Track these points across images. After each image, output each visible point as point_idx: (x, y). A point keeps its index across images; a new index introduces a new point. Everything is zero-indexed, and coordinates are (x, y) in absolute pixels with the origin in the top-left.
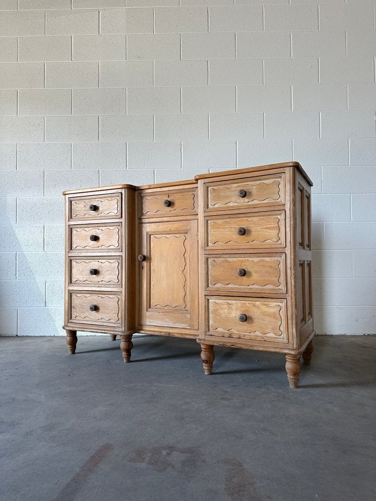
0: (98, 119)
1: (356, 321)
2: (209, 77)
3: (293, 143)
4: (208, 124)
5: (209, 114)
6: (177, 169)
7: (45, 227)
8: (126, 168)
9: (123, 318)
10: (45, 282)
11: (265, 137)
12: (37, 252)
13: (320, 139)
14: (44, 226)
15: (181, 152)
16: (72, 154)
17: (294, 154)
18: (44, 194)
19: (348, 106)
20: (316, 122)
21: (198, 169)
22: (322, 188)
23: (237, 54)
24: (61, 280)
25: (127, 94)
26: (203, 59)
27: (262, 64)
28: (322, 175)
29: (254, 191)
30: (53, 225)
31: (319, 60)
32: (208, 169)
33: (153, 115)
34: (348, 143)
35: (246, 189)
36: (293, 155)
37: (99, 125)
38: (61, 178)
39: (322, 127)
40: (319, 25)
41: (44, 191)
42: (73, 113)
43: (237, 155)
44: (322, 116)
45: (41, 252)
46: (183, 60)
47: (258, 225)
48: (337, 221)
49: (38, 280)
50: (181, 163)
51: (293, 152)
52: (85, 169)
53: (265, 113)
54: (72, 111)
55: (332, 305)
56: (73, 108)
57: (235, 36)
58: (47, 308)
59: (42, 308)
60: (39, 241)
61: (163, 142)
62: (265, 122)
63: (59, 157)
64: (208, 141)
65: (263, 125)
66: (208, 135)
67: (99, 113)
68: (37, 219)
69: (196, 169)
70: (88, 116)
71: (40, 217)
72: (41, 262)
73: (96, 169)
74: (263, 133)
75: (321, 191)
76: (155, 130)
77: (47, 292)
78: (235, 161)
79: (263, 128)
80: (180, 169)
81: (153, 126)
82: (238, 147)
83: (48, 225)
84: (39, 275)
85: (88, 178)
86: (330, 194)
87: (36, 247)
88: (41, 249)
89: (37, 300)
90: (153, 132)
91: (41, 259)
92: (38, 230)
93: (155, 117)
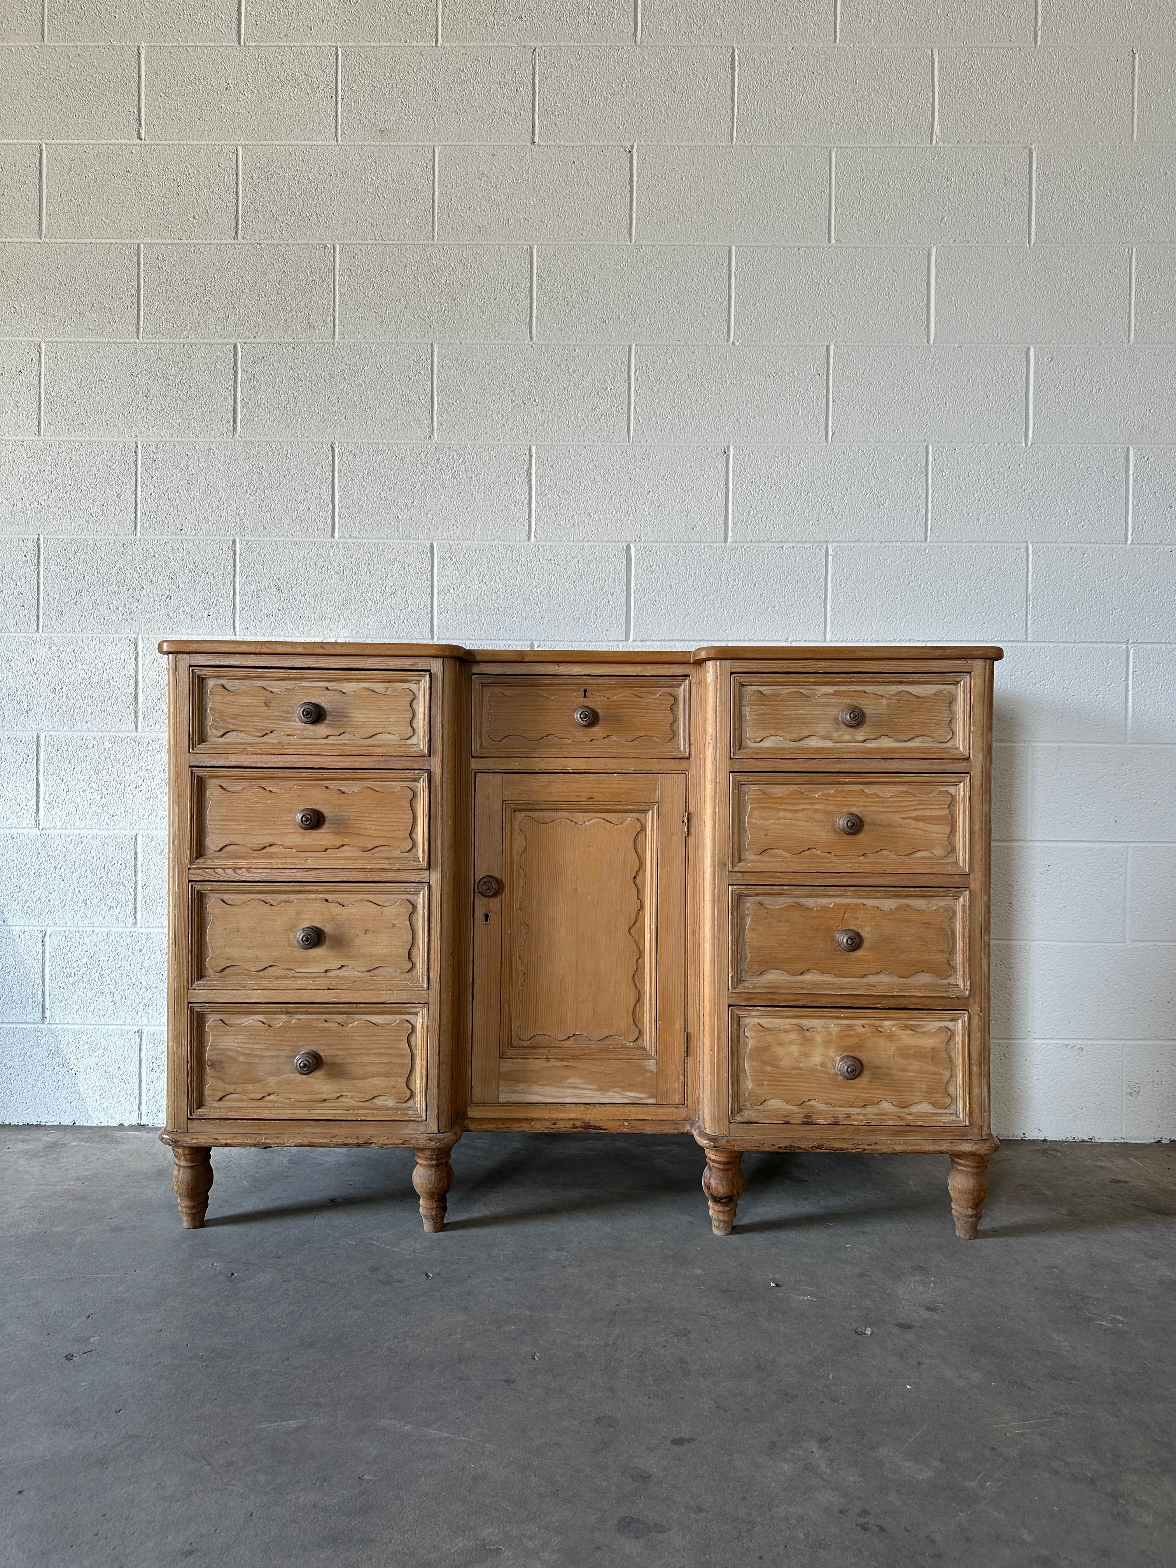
0: (232, 355)
1: (1131, 1093)
2: (634, 209)
3: (931, 459)
4: (629, 384)
5: (634, 347)
6: (513, 543)
7: (42, 742)
8: (333, 536)
10: (40, 935)
11: (830, 434)
12: (14, 831)
13: (1026, 445)
14: (38, 736)
15: (530, 481)
16: (139, 483)
17: (933, 496)
18: (38, 625)
19: (1133, 328)
20: (1016, 384)
21: (590, 544)
22: (1029, 622)
23: (738, 125)
24: (97, 930)
25: (337, 266)
26: (615, 144)
27: (827, 168)
28: (1030, 574)
30: (70, 734)
31: (1034, 155)
32: (625, 545)
33: (432, 345)
34: (1127, 461)
36: (930, 499)
37: (236, 377)
38: (98, 569)
39: (1034, 401)
40: (1039, 24)
41: (38, 612)
42: (141, 330)
43: (730, 498)
44: (1036, 362)
45: (26, 831)
46: (543, 144)
49: (17, 928)
50: (530, 522)
51: (930, 491)
52: (185, 537)
53: (832, 347)
54: (138, 323)
55: (1048, 1036)
56: (142, 313)
57: (733, 60)
58: (50, 1026)
59: (30, 1026)
60: (20, 790)
61: (466, 445)
62: (834, 380)
63: (91, 490)
64: (628, 444)
65: (825, 391)
66: (626, 422)
67: (236, 334)
68: (15, 712)
69: (580, 544)
70: (196, 344)
71: (25, 706)
72: (28, 866)
73: (225, 538)
74: (823, 420)
75: (1026, 632)
76: (438, 400)
77: (47, 970)
78: (723, 517)
79: (825, 399)
80: (526, 543)
81: (429, 384)
82: (733, 467)
83: (52, 733)
84: (20, 912)
85: (196, 567)
86: (1056, 645)
87: (9, 814)
88: (28, 820)
89: (14, 999)
90: (429, 409)
91: (28, 854)
92: (15, 750)
93: (439, 353)
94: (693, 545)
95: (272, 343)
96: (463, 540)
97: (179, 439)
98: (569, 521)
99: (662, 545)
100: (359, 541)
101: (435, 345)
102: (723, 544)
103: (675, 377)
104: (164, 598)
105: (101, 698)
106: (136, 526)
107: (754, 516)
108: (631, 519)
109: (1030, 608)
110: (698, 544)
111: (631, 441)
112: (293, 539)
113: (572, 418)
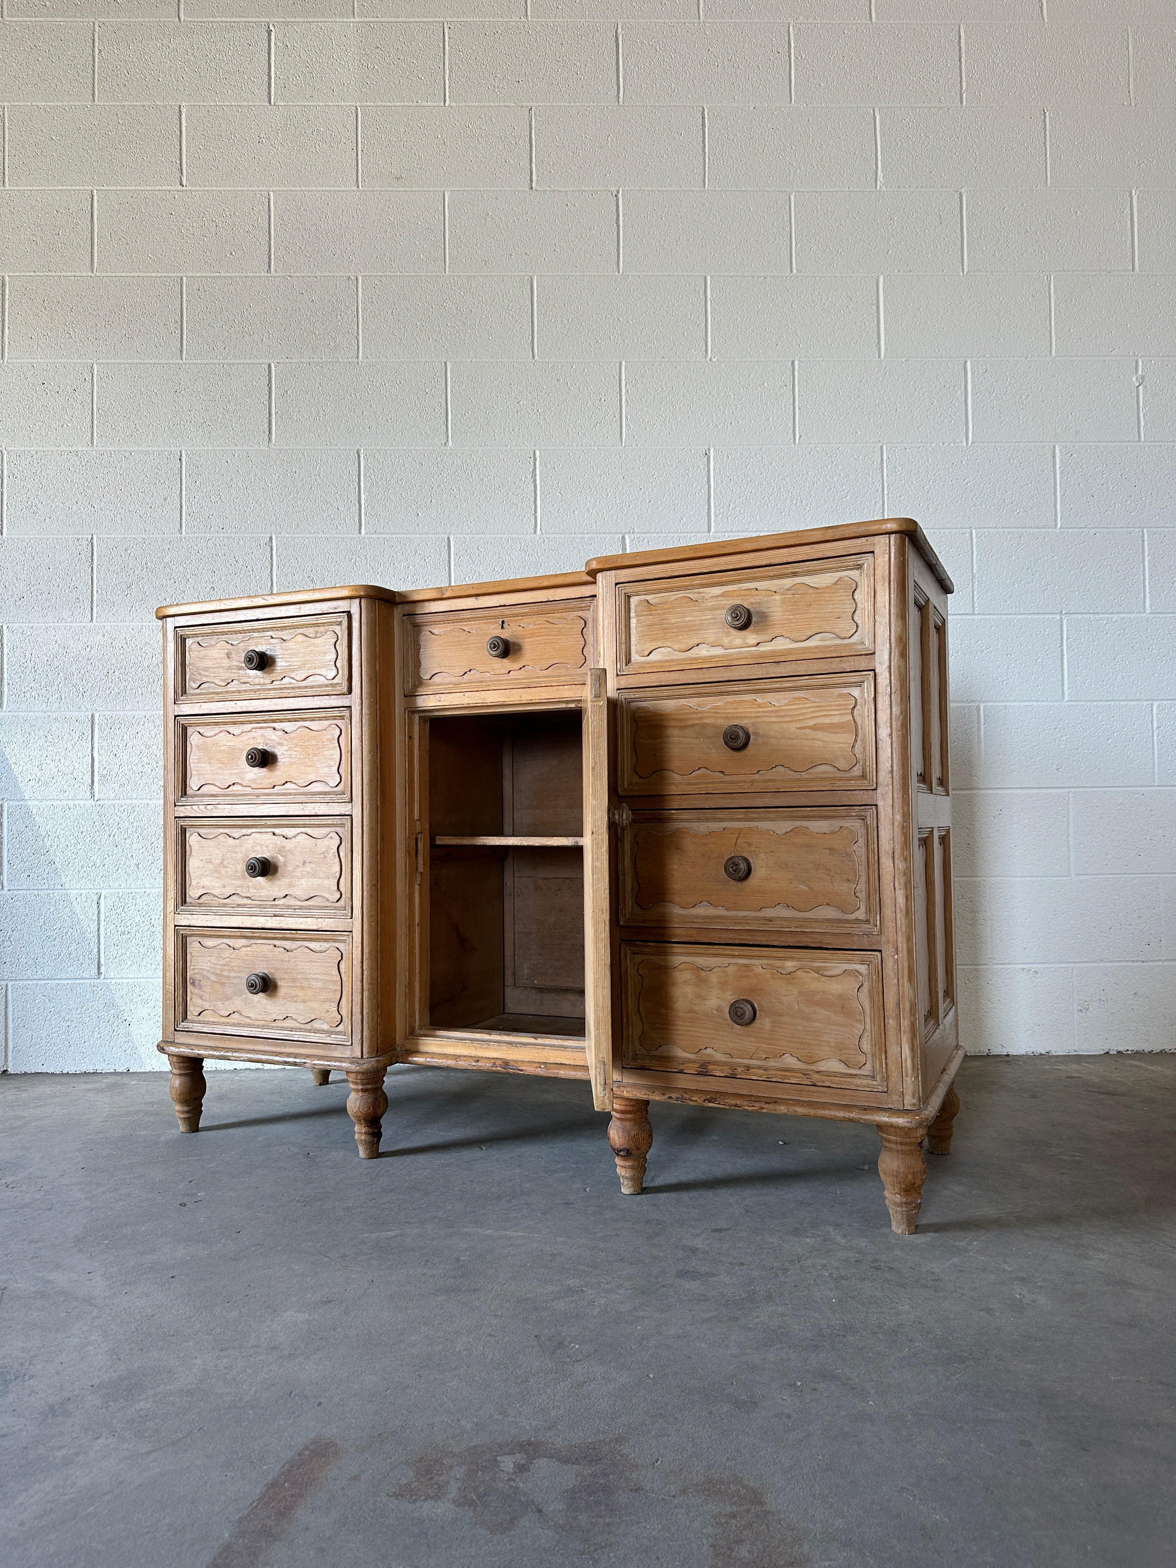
0: (267, 373)
1: (1081, 1011)
2: (621, 245)
3: (885, 458)
4: (621, 395)
5: (624, 363)
6: (521, 536)
7: (96, 721)
8: (360, 533)
9: (357, 1017)
10: (96, 897)
11: (797, 437)
12: (71, 803)
13: (967, 444)
14: (93, 716)
15: (535, 481)
16: (184, 487)
17: (889, 489)
18: (92, 615)
19: (1054, 344)
20: (956, 392)
21: (590, 535)
22: (975, 598)
23: (709, 173)
24: (148, 891)
25: (360, 295)
26: (603, 189)
27: (787, 208)
28: (975, 556)
29: (776, 608)
30: (122, 713)
31: (964, 198)
32: (620, 536)
33: (445, 363)
34: (1054, 457)
35: (751, 604)
36: (886, 492)
37: (270, 393)
38: (147, 564)
39: (972, 406)
40: (964, 88)
41: (92, 604)
42: (185, 352)
43: (712, 494)
44: (973, 373)
45: (82, 802)
46: (539, 189)
47: (789, 719)
48: (1020, 701)
49: (74, 892)
50: (536, 518)
51: (886, 485)
52: (226, 535)
53: (796, 362)
54: (182, 346)
55: (1007, 961)
56: (185, 337)
57: (703, 118)
58: (105, 981)
59: (87, 981)
60: (77, 766)
61: (478, 451)
62: (799, 390)
63: (140, 494)
64: (621, 447)
65: (792, 400)
66: (618, 428)
67: (270, 355)
68: (71, 694)
69: (581, 536)
70: (234, 364)
71: (81, 689)
72: (84, 834)
73: (263, 535)
74: (791, 425)
75: (973, 606)
76: (452, 411)
77: (102, 930)
78: (706, 511)
79: (792, 407)
80: (533, 536)
81: (444, 396)
82: (714, 467)
83: (106, 713)
84: (76, 877)
85: (237, 561)
86: (1000, 616)
87: (66, 787)
88: (83, 792)
89: (71, 956)
90: (444, 418)
91: (83, 823)
92: (71, 729)
93: (452, 370)
94: (680, 535)
95: (302, 363)
96: (476, 534)
97: (219, 448)
98: (570, 515)
99: (653, 535)
100: (384, 536)
101: (448, 364)
102: (707, 534)
103: (661, 389)
104: (208, 590)
105: (151, 680)
106: (181, 526)
107: (733, 509)
108: (624, 513)
109: (976, 585)
110: (685, 535)
111: (624, 445)
112: (324, 536)
113: (571, 425)
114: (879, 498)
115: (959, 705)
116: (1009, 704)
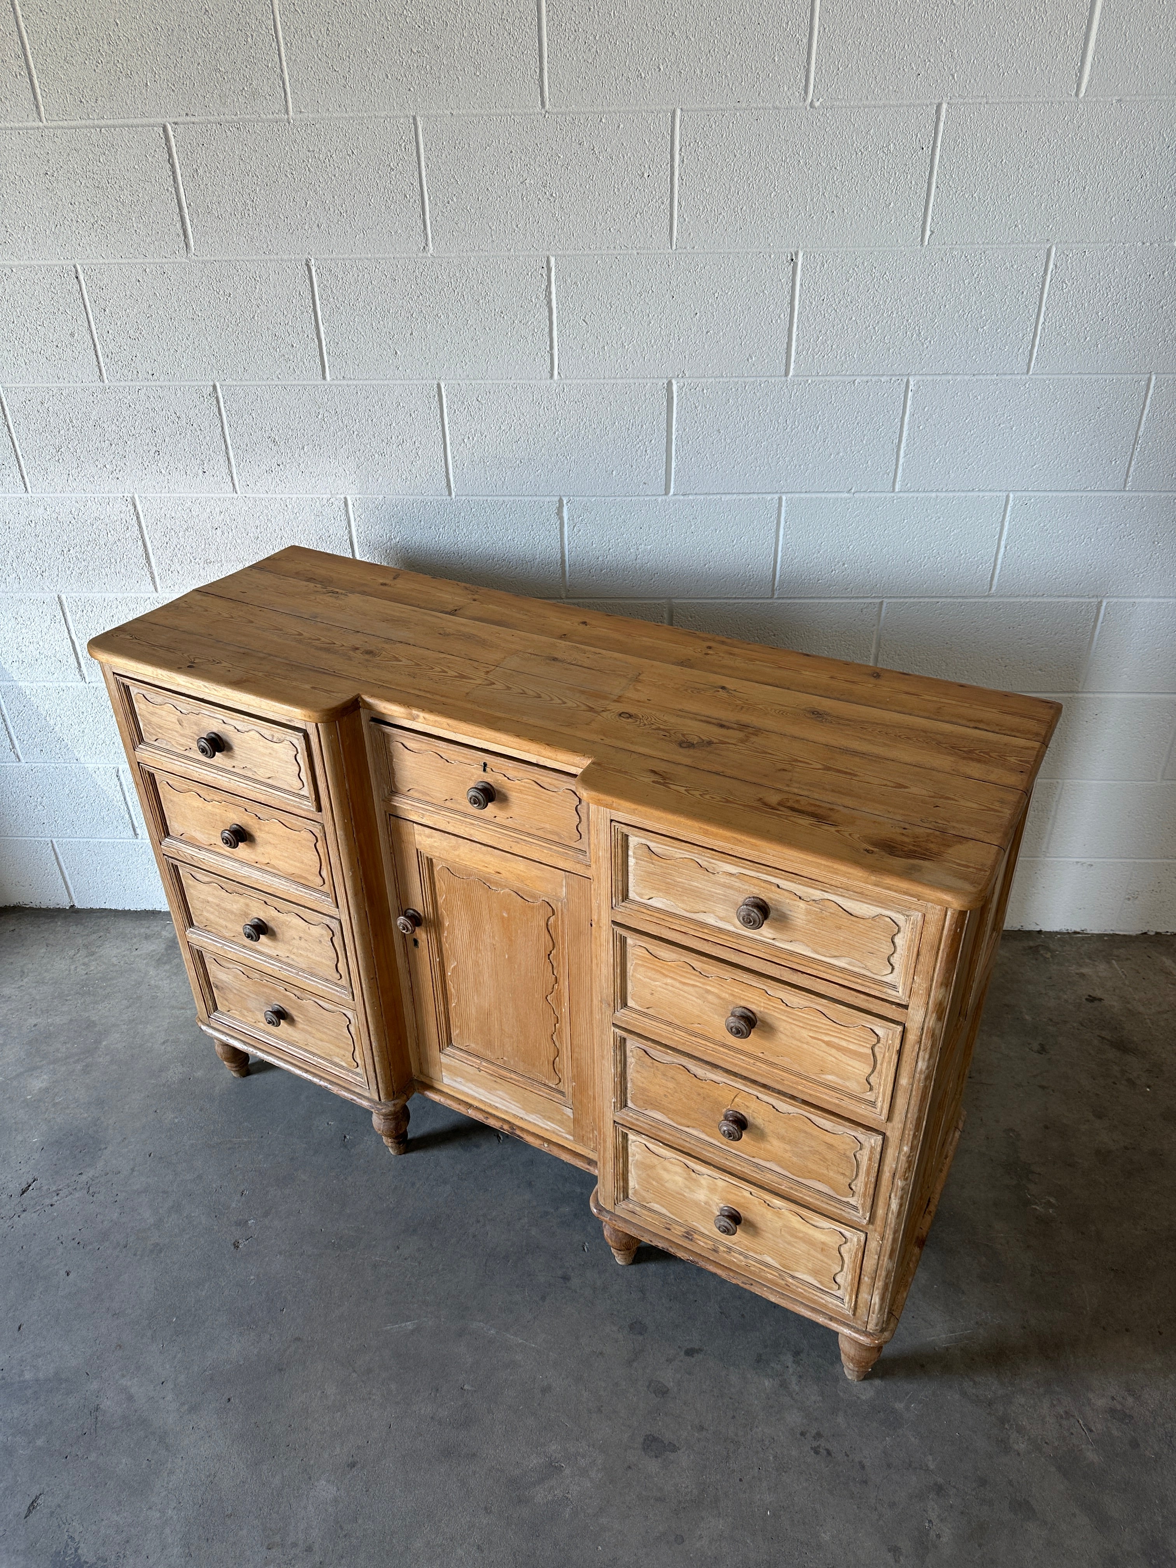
0: (163, 141)
3: (1051, 266)
4: (672, 167)
5: (678, 112)
6: (533, 382)
7: (64, 602)
8: (324, 378)
9: (369, 1061)
10: (113, 772)
11: (928, 233)
12: (62, 685)
14: (59, 598)
15: (549, 303)
16: (91, 318)
18: (25, 485)
21: (624, 381)
22: (1132, 469)
28: (1146, 412)
29: (799, 913)
30: (90, 596)
32: (666, 381)
33: (414, 118)
35: (770, 898)
36: (1041, 320)
37: (174, 172)
38: (72, 422)
41: (21, 471)
42: (42, 109)
43: (795, 320)
45: (74, 684)
47: (801, 1024)
48: (1154, 597)
49: (91, 766)
50: (552, 356)
51: (1043, 309)
52: (158, 383)
53: (944, 106)
54: (36, 98)
55: (1061, 855)
56: (37, 85)
58: (143, 841)
59: (126, 841)
60: (58, 649)
61: (469, 259)
62: (941, 156)
63: (39, 328)
64: (670, 250)
65: (927, 174)
66: (667, 221)
67: (162, 110)
68: (29, 574)
69: (613, 381)
70: (115, 127)
71: (38, 569)
72: (85, 714)
73: (204, 383)
74: (920, 215)
75: (1126, 480)
76: (429, 198)
77: (128, 799)
78: (785, 345)
79: (926, 185)
80: (548, 382)
81: (416, 174)
82: (801, 280)
83: (73, 595)
84: (89, 753)
85: (179, 418)
86: (1157, 494)
87: (53, 669)
88: (73, 675)
89: (105, 820)
90: (420, 210)
91: (81, 704)
92: (41, 611)
93: (424, 130)
94: (747, 380)
95: (210, 122)
96: (474, 379)
97: (124, 261)
98: (598, 353)
99: (710, 380)
100: (355, 383)
101: (418, 119)
102: (783, 379)
103: (732, 156)
104: (152, 453)
105: (113, 560)
106: (100, 370)
107: (823, 344)
108: (672, 349)
109: (1136, 453)
110: (752, 379)
111: (674, 247)
112: (279, 383)
113: (600, 217)
114: (1030, 330)
115: (1077, 600)
116: (1137, 600)
